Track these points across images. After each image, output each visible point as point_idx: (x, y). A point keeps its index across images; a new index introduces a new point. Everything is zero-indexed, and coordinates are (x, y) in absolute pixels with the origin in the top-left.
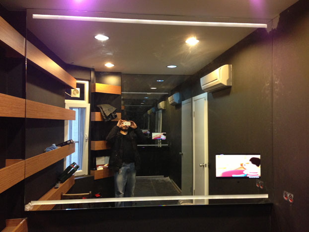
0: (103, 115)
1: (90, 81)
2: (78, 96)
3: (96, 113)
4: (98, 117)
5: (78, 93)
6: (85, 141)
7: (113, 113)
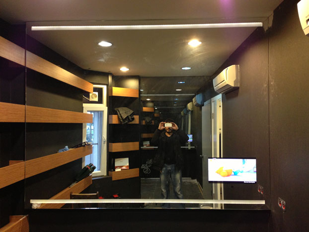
0: (120, 118)
1: (107, 85)
2: (96, 99)
3: (113, 115)
4: (115, 120)
5: (96, 97)
6: (103, 143)
7: (130, 115)
